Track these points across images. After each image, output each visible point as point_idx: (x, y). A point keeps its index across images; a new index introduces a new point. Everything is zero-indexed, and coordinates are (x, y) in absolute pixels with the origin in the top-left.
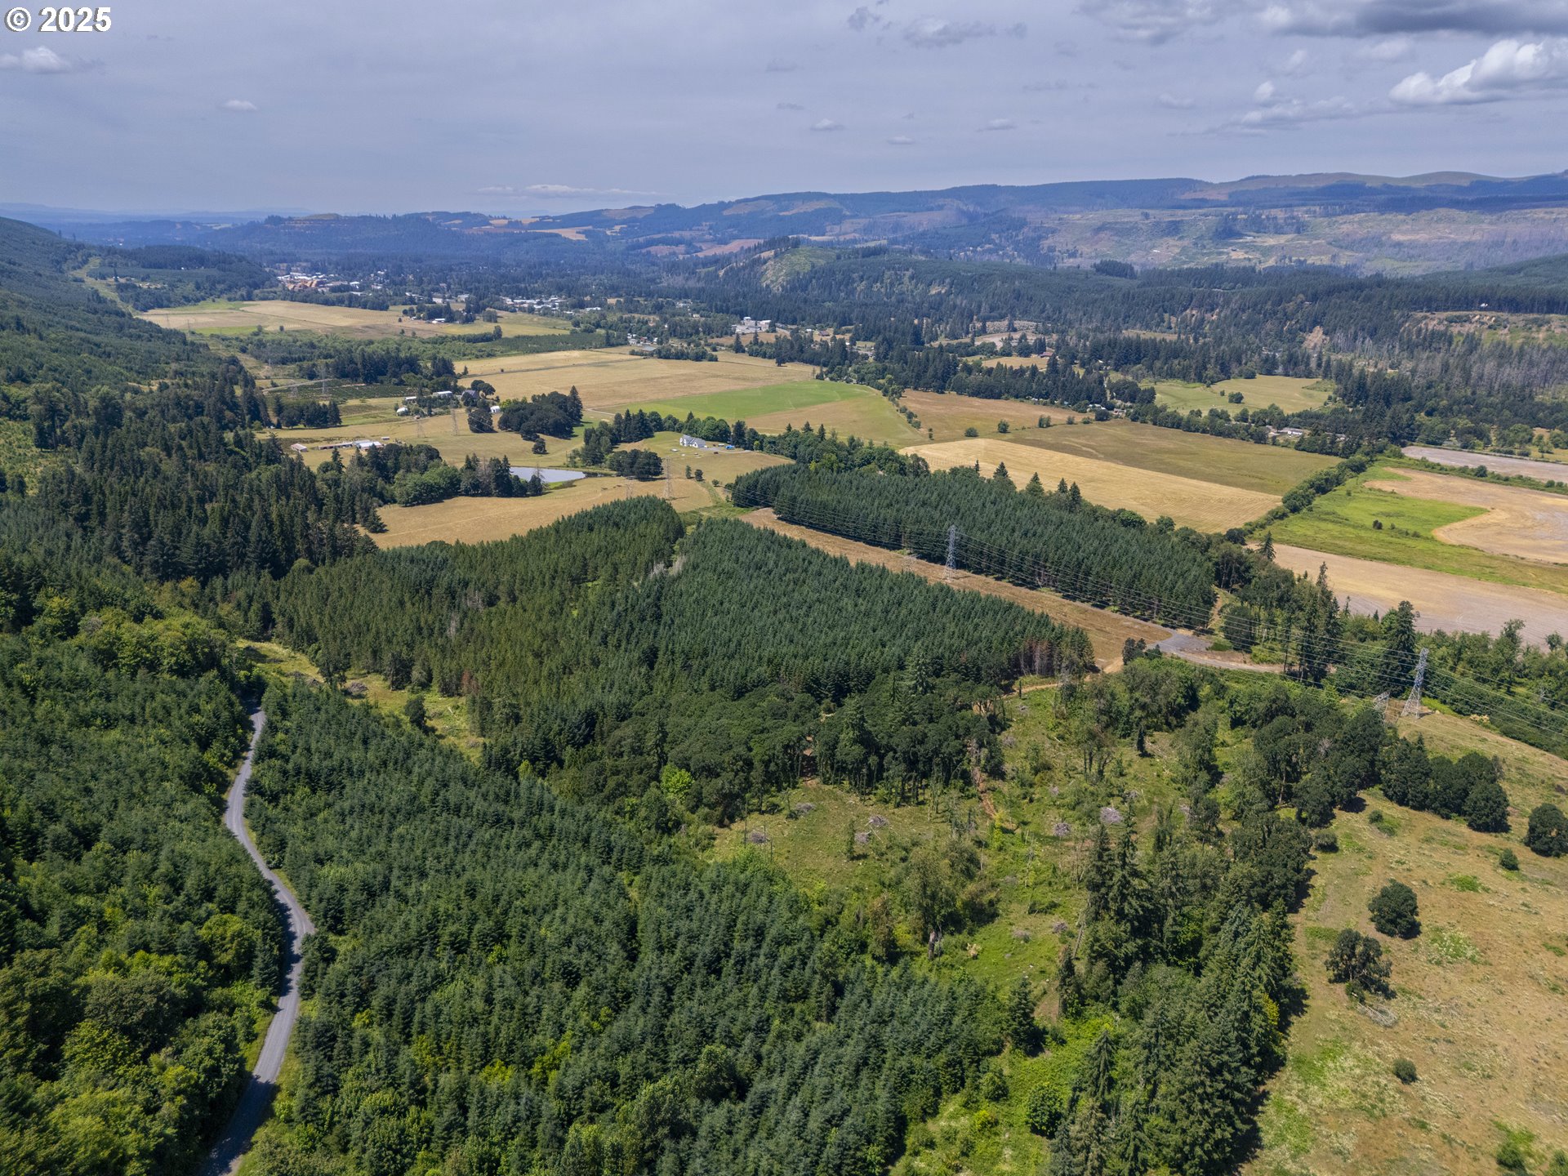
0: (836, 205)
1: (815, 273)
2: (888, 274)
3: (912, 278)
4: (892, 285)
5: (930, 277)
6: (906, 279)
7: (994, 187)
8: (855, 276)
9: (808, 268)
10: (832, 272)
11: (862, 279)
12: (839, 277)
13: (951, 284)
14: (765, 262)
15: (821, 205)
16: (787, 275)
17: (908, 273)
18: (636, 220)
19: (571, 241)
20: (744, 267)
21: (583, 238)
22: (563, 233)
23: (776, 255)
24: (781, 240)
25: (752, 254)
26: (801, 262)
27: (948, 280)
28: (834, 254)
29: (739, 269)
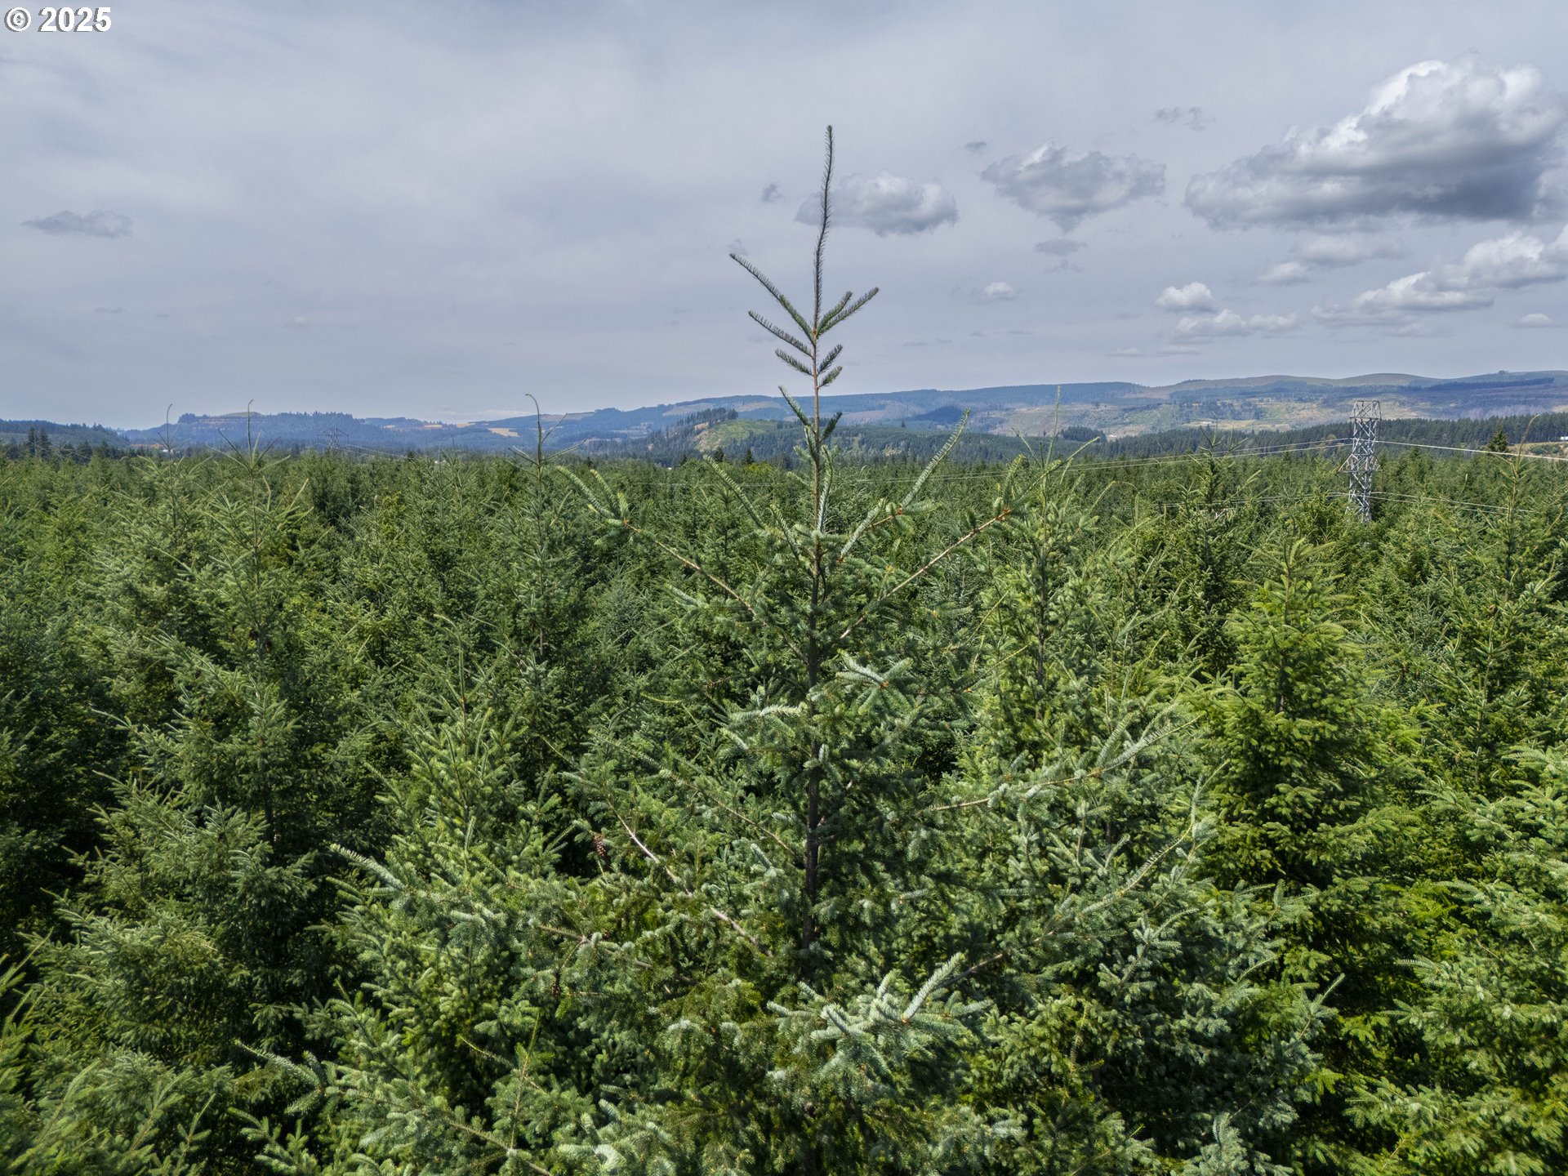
1: (752, 438)
3: (862, 443)
5: (882, 441)
6: (856, 445)
9: (746, 436)
10: (772, 438)
13: (908, 447)
14: (699, 432)
15: (762, 405)
16: (722, 443)
17: (857, 439)
18: (574, 422)
19: (501, 436)
20: (675, 438)
21: (514, 435)
22: (494, 430)
23: (711, 426)
24: (715, 411)
25: (685, 425)
26: (738, 431)
27: (902, 443)
28: (774, 425)
29: (670, 441)
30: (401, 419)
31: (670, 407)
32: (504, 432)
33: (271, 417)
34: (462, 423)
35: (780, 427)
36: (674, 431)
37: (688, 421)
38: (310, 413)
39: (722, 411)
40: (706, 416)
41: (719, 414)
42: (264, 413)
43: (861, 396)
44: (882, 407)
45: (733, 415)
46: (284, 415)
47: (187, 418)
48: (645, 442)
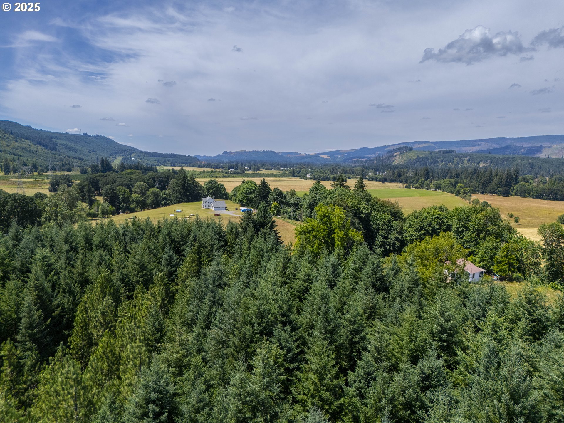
0: (433, 145)
1: (418, 158)
2: (456, 159)
3: (469, 160)
4: (458, 163)
5: (478, 160)
6: (466, 161)
7: (504, 138)
8: (439, 160)
9: (415, 157)
10: (427, 158)
11: (442, 161)
12: (430, 160)
13: (491, 163)
14: (396, 156)
15: (426, 145)
16: (405, 160)
17: (466, 159)
18: (351, 152)
19: (324, 158)
20: (385, 159)
21: (329, 157)
22: (321, 156)
23: (401, 153)
24: (404, 147)
25: (390, 153)
26: (412, 155)
27: (489, 161)
28: (429, 153)
29: (383, 160)
30: (293, 152)
31: (388, 146)
32: (325, 157)
33: (250, 152)
34: (312, 153)
35: (431, 153)
36: (385, 155)
37: (392, 151)
38: (262, 150)
39: (406, 147)
40: (399, 149)
41: (405, 148)
42: (248, 151)
43: (470, 141)
44: (479, 145)
45: (411, 149)
46: (253, 151)
47: (225, 153)
48: (373, 160)
